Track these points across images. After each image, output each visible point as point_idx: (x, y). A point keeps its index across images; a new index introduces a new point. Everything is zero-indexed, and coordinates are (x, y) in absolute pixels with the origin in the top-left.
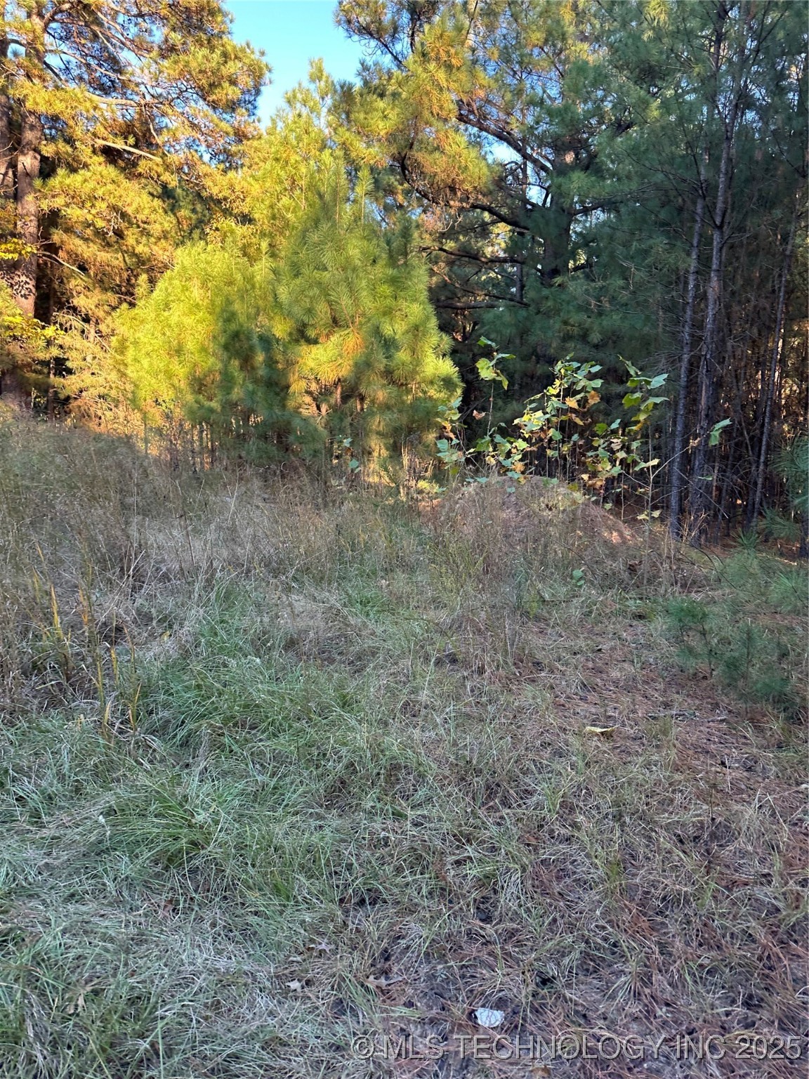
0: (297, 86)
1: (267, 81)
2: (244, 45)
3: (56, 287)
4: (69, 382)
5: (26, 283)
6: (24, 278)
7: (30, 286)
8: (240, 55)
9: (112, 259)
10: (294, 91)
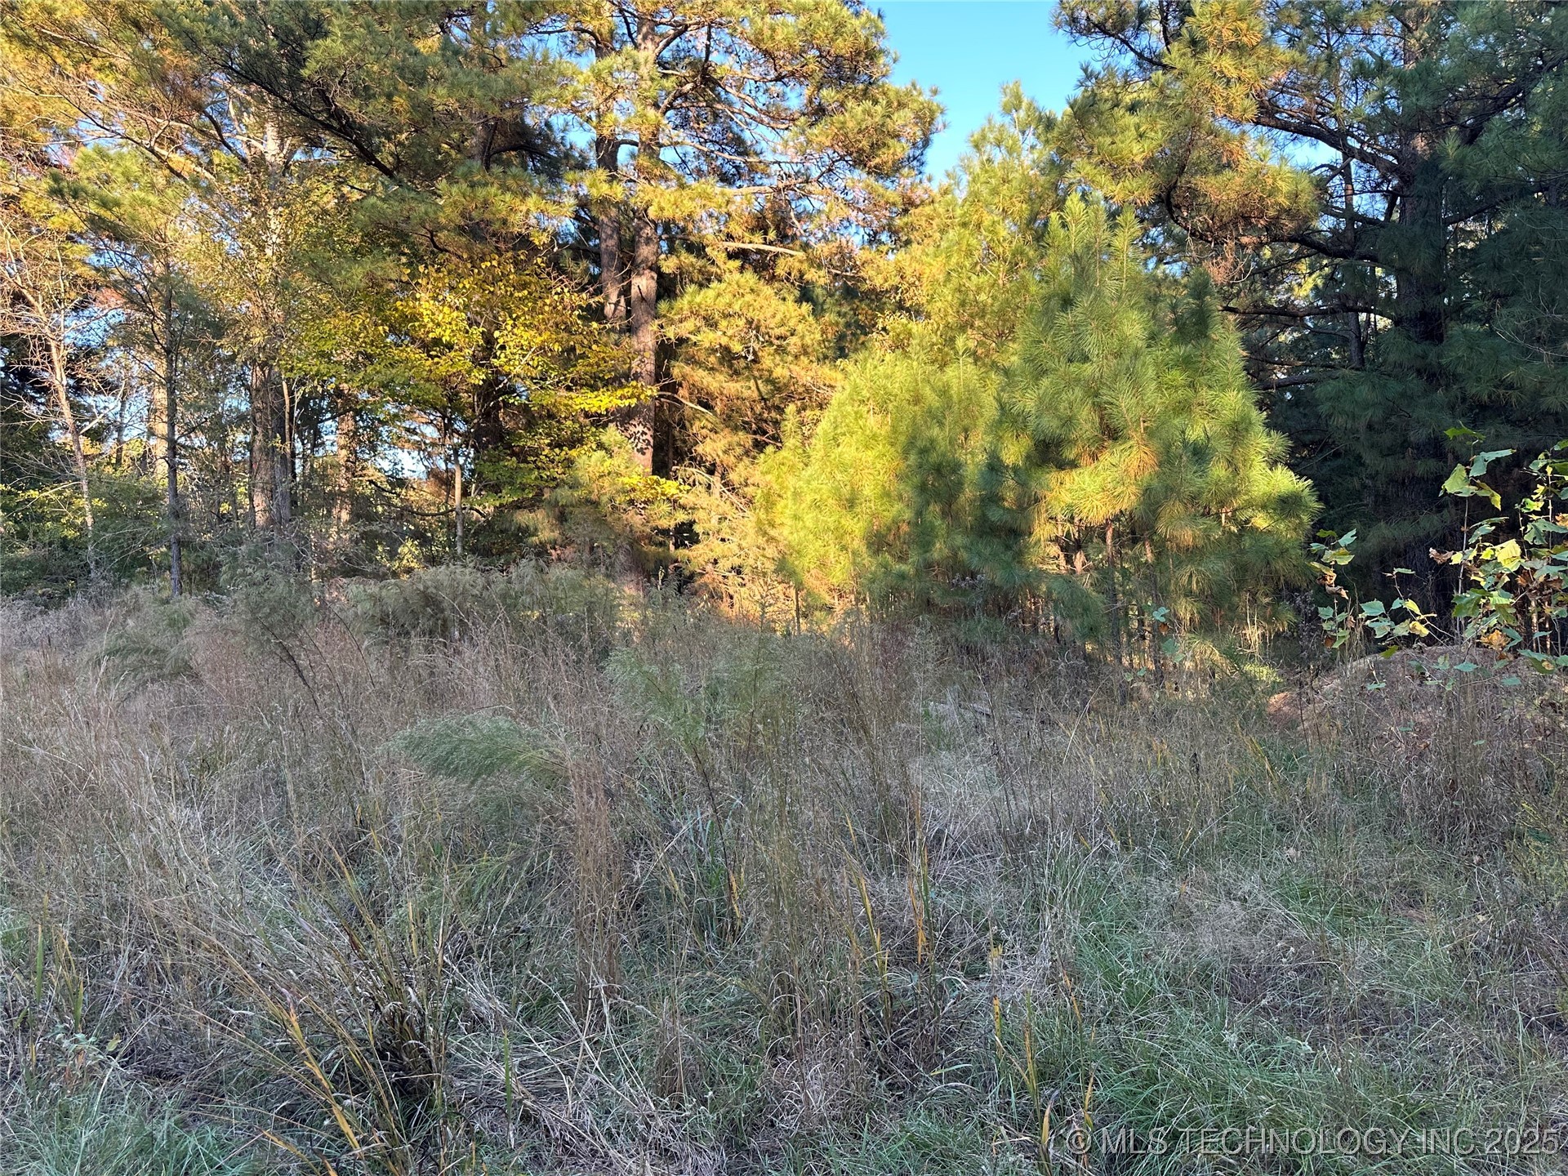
0: (985, 122)
1: (940, 126)
2: (909, 86)
3: (676, 433)
4: (695, 553)
5: (644, 433)
6: (640, 428)
7: (648, 437)
8: (905, 100)
9: (744, 389)
10: (983, 130)
